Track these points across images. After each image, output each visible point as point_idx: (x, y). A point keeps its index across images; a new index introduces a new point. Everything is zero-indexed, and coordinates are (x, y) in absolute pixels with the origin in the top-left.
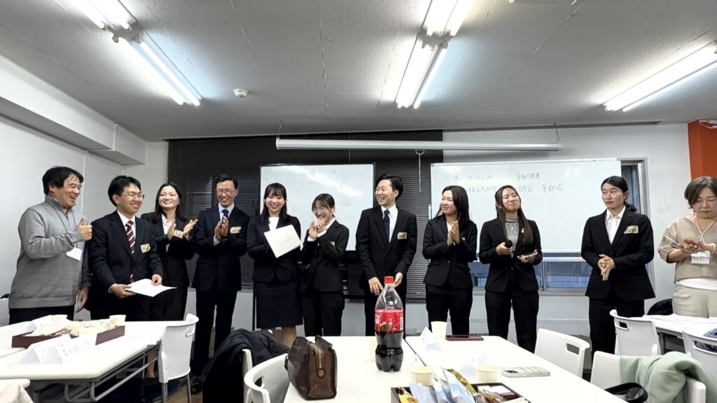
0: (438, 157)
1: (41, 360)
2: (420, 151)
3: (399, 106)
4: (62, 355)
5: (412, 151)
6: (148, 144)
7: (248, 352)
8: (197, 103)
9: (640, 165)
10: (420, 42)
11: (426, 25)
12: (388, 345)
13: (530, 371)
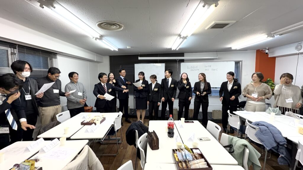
0: (183, 61)
1: (89, 132)
2: (178, 60)
3: (172, 49)
4: (94, 130)
5: (176, 60)
6: (104, 57)
7: (137, 131)
8: (117, 50)
9: (240, 62)
10: (179, 38)
11: (181, 34)
12: (171, 132)
13: (206, 139)
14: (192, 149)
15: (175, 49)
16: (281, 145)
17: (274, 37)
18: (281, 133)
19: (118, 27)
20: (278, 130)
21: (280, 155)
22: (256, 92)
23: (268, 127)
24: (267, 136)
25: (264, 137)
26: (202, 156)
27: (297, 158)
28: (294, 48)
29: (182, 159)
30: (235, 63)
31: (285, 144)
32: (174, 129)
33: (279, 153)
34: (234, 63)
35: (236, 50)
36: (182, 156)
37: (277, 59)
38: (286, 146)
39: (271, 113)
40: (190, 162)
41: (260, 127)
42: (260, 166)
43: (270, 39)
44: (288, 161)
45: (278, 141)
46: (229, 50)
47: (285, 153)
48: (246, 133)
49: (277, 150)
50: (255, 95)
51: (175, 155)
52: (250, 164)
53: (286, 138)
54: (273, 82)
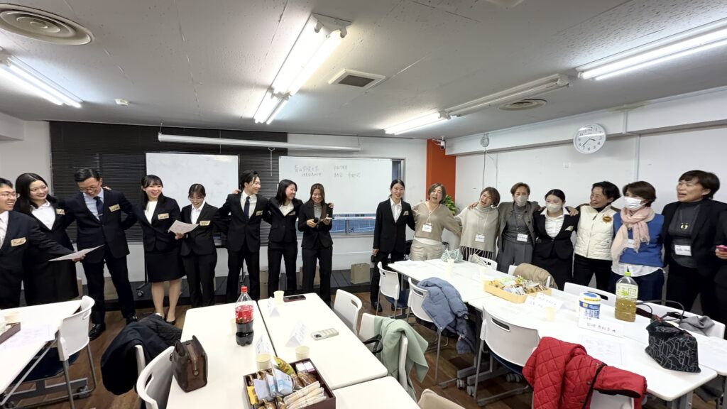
0: (284, 152)
2: (272, 148)
3: (256, 122)
5: (267, 148)
6: (25, 122)
7: (139, 347)
8: (78, 106)
9: (402, 161)
10: (269, 94)
11: (273, 86)
12: (244, 331)
13: (328, 334)
14: (293, 365)
15: (262, 122)
16: (460, 318)
17: (450, 118)
18: (459, 296)
19: (71, 32)
20: (456, 291)
21: (459, 336)
22: (429, 222)
23: (441, 288)
24: (439, 305)
25: (436, 308)
26: (315, 375)
27: (482, 337)
28: (479, 141)
29: (267, 395)
30: (393, 162)
31: (465, 314)
32: (252, 322)
33: (458, 333)
34: (390, 163)
35: (392, 137)
36: (266, 389)
37: (457, 158)
38: (467, 318)
39: (448, 260)
40: (287, 399)
41: (429, 288)
42: (427, 366)
43: (444, 121)
44: (471, 344)
45: (456, 311)
46: (380, 135)
47: (465, 331)
48: (409, 305)
49: (454, 328)
50: (427, 228)
51: (250, 389)
52: (411, 367)
53: (467, 304)
54: (452, 202)
